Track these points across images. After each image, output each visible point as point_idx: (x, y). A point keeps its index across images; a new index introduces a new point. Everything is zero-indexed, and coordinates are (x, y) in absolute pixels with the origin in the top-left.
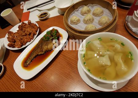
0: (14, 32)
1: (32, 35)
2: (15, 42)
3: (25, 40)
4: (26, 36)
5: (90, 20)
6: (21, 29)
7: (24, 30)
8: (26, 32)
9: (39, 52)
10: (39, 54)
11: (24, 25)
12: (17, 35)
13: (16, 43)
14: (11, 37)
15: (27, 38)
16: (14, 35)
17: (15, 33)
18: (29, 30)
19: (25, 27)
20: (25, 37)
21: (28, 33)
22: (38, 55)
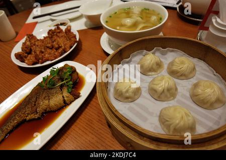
0: (39, 38)
1: (60, 50)
2: (30, 53)
3: (47, 55)
4: (51, 49)
5: (169, 90)
6: (50, 36)
7: (54, 39)
8: (55, 43)
9: (28, 114)
10: (28, 118)
11: (59, 31)
12: (40, 43)
13: (29, 55)
14: (28, 43)
15: (50, 54)
16: (35, 41)
17: (38, 40)
18: (61, 41)
19: (58, 34)
20: (49, 51)
21: (57, 46)
22: (24, 121)
